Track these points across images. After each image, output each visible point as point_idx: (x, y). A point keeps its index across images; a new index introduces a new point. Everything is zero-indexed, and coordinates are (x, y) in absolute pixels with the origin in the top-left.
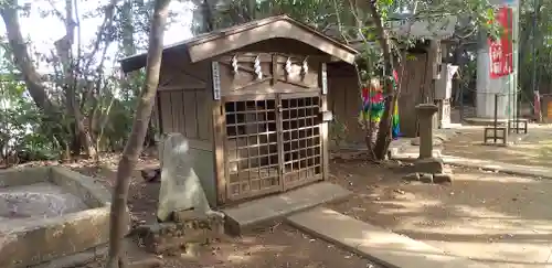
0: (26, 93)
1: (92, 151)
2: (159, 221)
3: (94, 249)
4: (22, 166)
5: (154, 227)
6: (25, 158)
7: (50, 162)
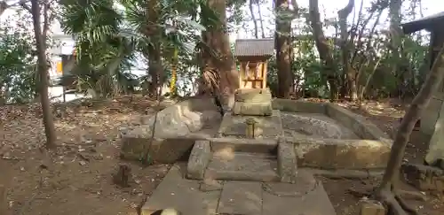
0: (315, 49)
1: (355, 96)
2: (426, 164)
3: (367, 170)
4: (306, 99)
5: (422, 167)
6: (308, 95)
7: (323, 100)
